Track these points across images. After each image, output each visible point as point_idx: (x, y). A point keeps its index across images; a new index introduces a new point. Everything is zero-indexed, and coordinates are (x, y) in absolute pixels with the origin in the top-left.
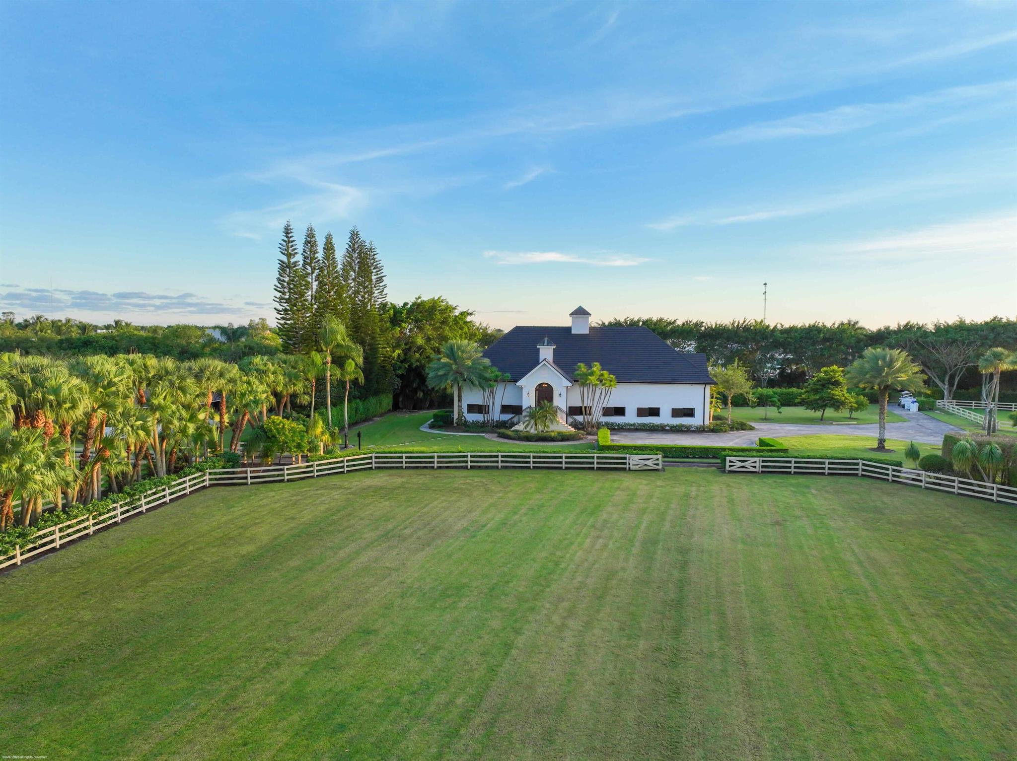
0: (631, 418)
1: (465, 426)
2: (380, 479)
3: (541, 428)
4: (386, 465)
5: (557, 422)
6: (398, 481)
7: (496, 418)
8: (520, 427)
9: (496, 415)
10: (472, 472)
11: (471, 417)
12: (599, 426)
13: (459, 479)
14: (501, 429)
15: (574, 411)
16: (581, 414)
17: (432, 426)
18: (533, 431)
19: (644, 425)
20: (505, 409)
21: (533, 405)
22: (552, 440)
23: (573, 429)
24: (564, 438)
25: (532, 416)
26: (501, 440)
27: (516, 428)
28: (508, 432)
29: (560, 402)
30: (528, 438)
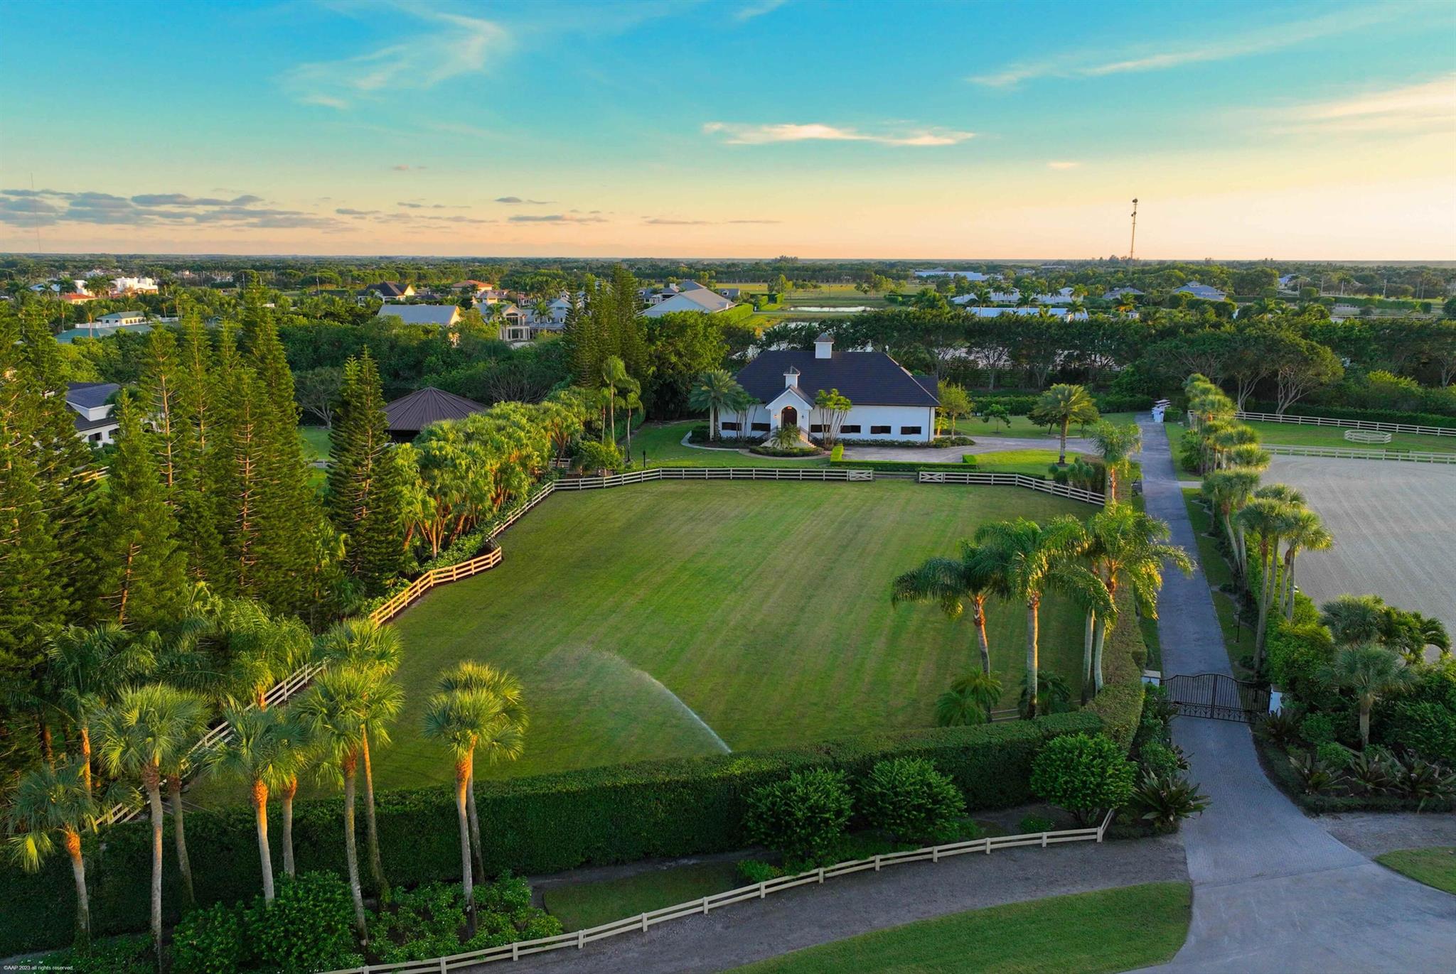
0: (865, 435)
1: (720, 441)
2: (670, 486)
3: (785, 445)
4: (670, 475)
5: (800, 441)
6: (684, 488)
7: (748, 435)
8: (768, 444)
9: (748, 432)
10: (734, 482)
11: (726, 434)
12: (836, 442)
13: (727, 486)
14: (752, 444)
15: (815, 428)
16: (821, 431)
17: (691, 441)
18: (779, 447)
19: (876, 441)
20: (756, 427)
21: (780, 426)
22: (795, 455)
23: (813, 446)
24: (804, 453)
25: (779, 435)
26: (753, 455)
27: (765, 444)
28: (758, 448)
29: (803, 423)
30: (775, 454)
